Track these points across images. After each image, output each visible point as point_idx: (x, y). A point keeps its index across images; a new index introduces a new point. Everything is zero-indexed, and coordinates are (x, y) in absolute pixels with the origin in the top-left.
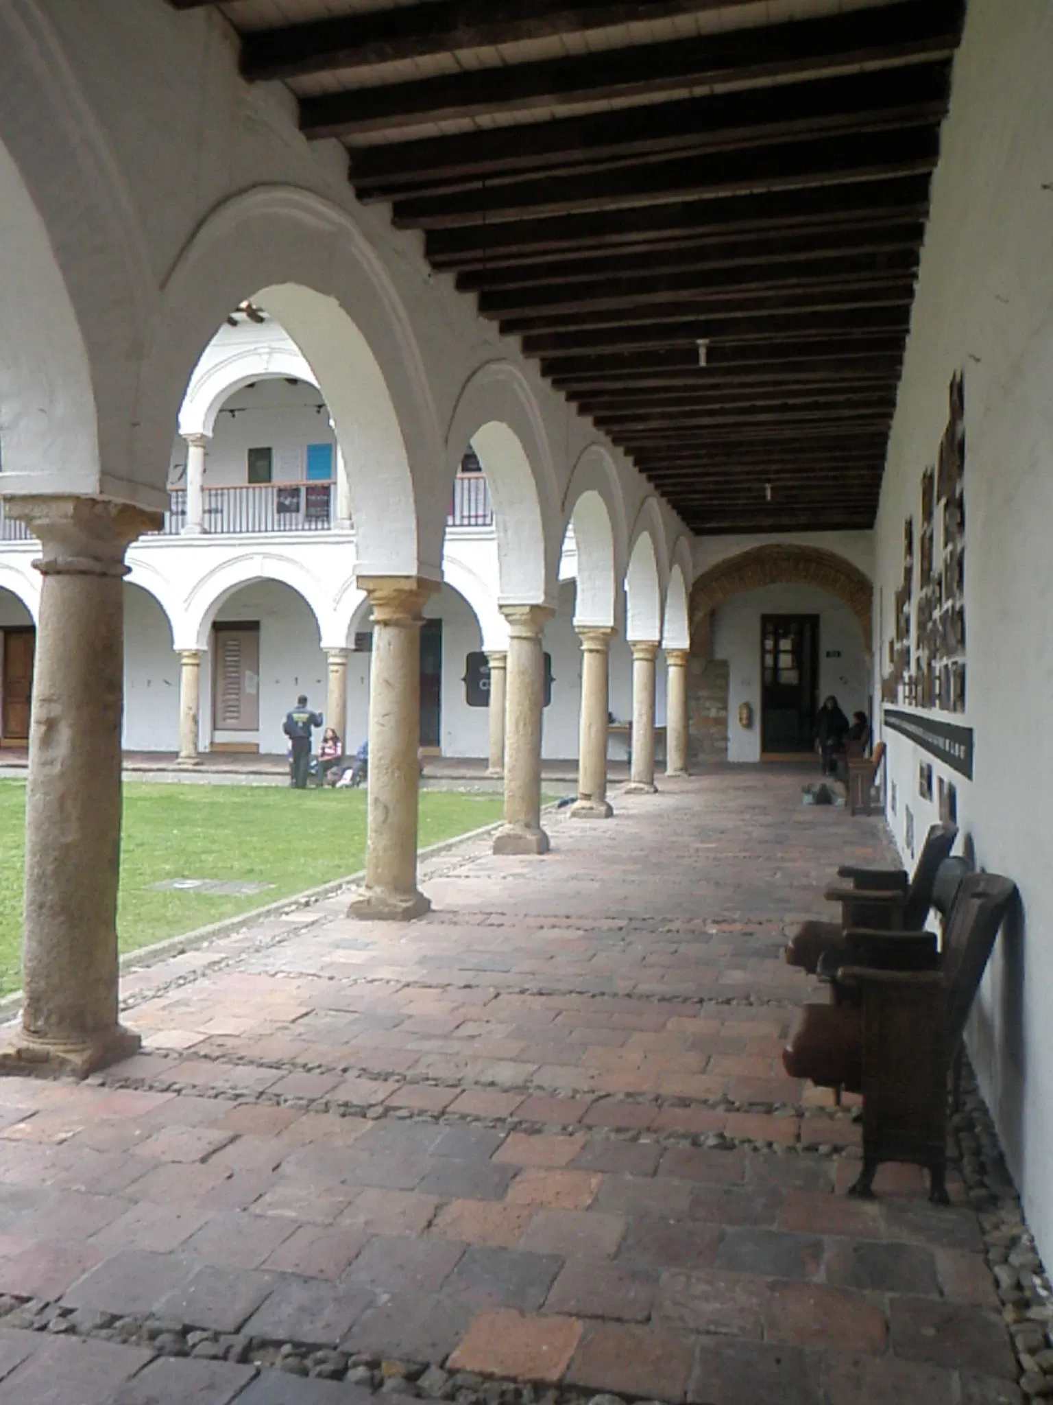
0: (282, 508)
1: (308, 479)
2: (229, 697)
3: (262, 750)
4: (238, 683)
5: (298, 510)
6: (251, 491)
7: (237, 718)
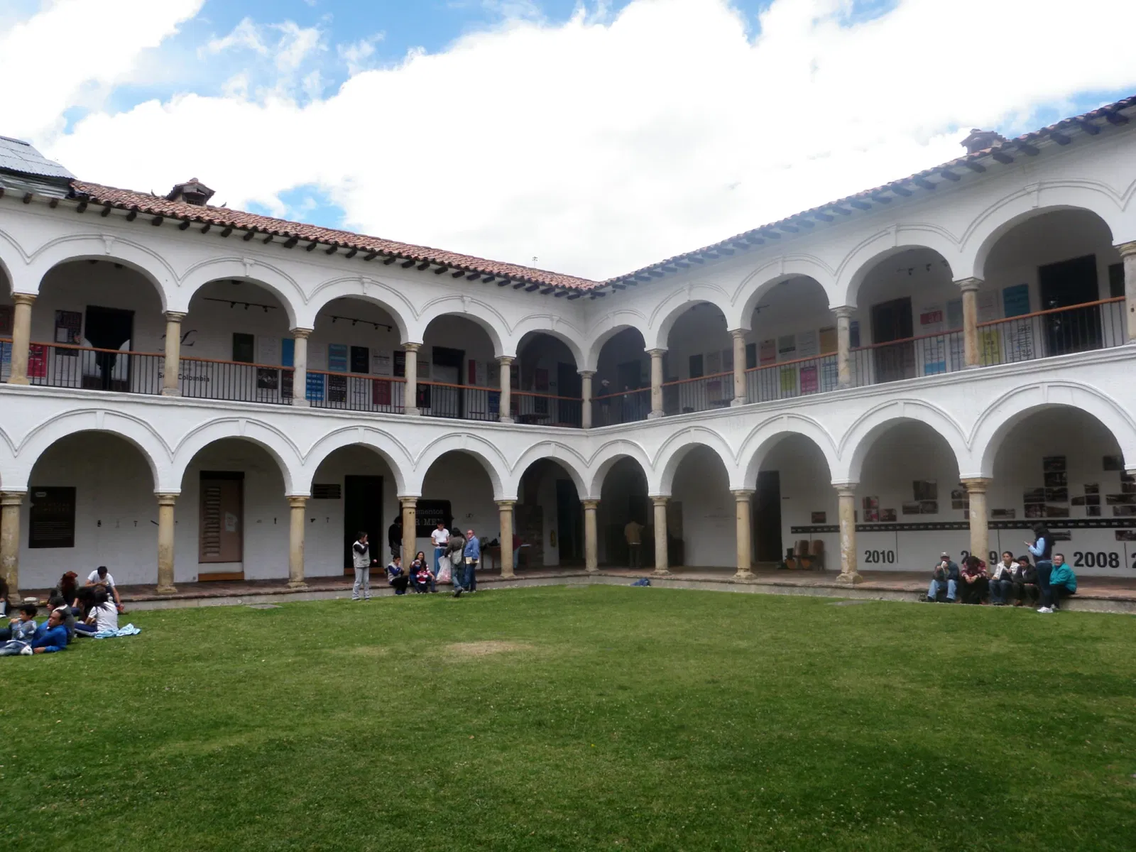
0: (261, 384)
1: (283, 364)
2: (210, 534)
3: (247, 577)
4: (218, 523)
5: (275, 387)
6: (232, 366)
7: (218, 552)
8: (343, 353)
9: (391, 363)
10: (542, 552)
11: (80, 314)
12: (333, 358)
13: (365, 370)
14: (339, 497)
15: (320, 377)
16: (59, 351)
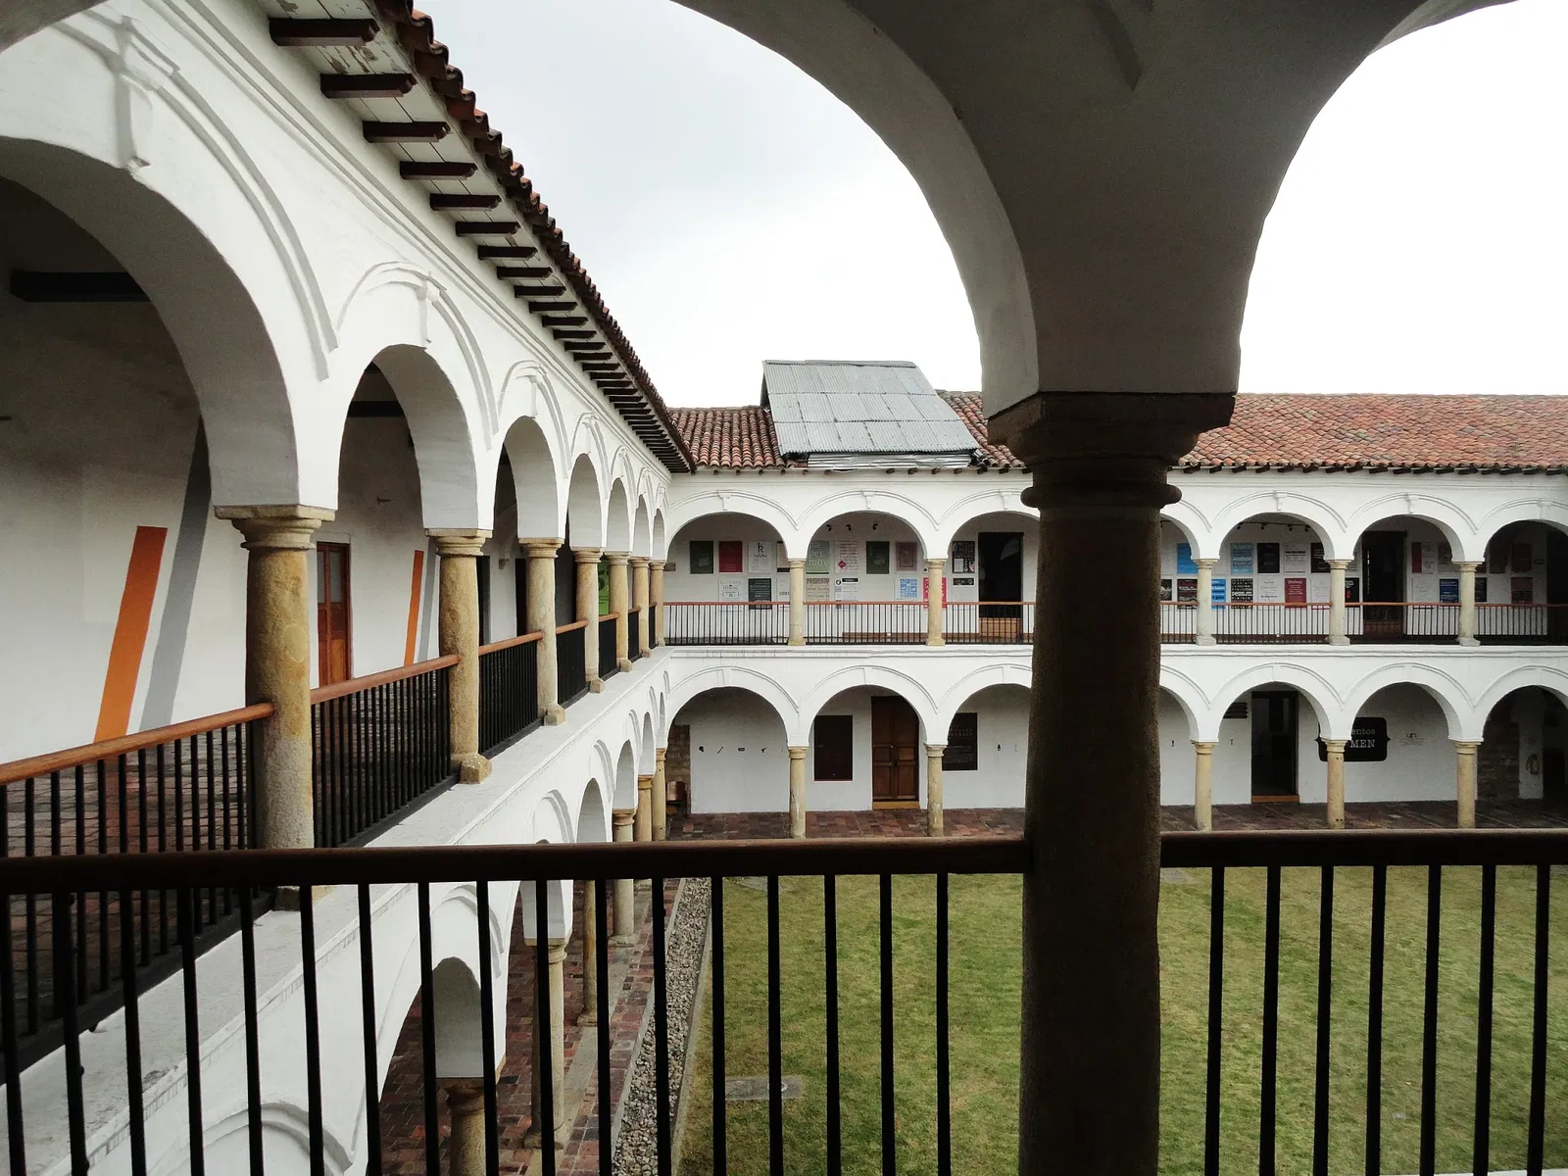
8: (1248, 553)
9: (1308, 558)
10: (1518, 782)
11: (974, 543)
12: (1235, 559)
13: (1275, 569)
14: (1246, 717)
15: (1222, 583)
16: (956, 582)
